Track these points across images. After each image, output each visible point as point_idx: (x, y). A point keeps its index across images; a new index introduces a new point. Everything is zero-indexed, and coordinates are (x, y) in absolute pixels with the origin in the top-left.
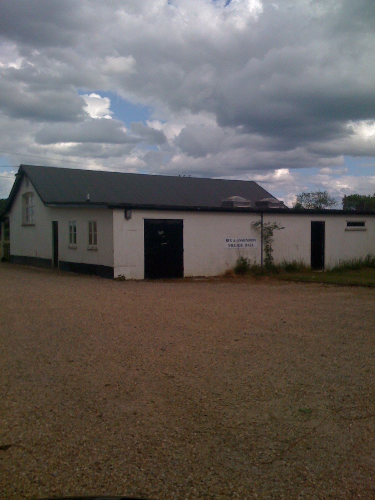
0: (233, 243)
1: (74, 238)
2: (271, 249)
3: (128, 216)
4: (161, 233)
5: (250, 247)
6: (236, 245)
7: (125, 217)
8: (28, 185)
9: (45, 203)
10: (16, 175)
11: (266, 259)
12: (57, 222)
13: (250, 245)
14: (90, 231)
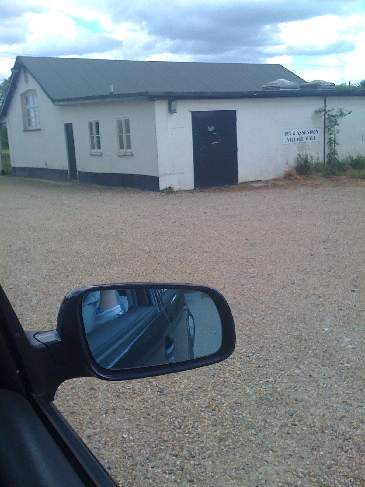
0: (293, 136)
1: (96, 143)
2: (335, 141)
3: (172, 108)
4: (211, 129)
5: (311, 141)
6: (296, 139)
7: (169, 111)
8: (27, 82)
9: (53, 101)
10: (12, 69)
11: (329, 154)
12: (71, 124)
13: (311, 138)
14: (120, 131)
